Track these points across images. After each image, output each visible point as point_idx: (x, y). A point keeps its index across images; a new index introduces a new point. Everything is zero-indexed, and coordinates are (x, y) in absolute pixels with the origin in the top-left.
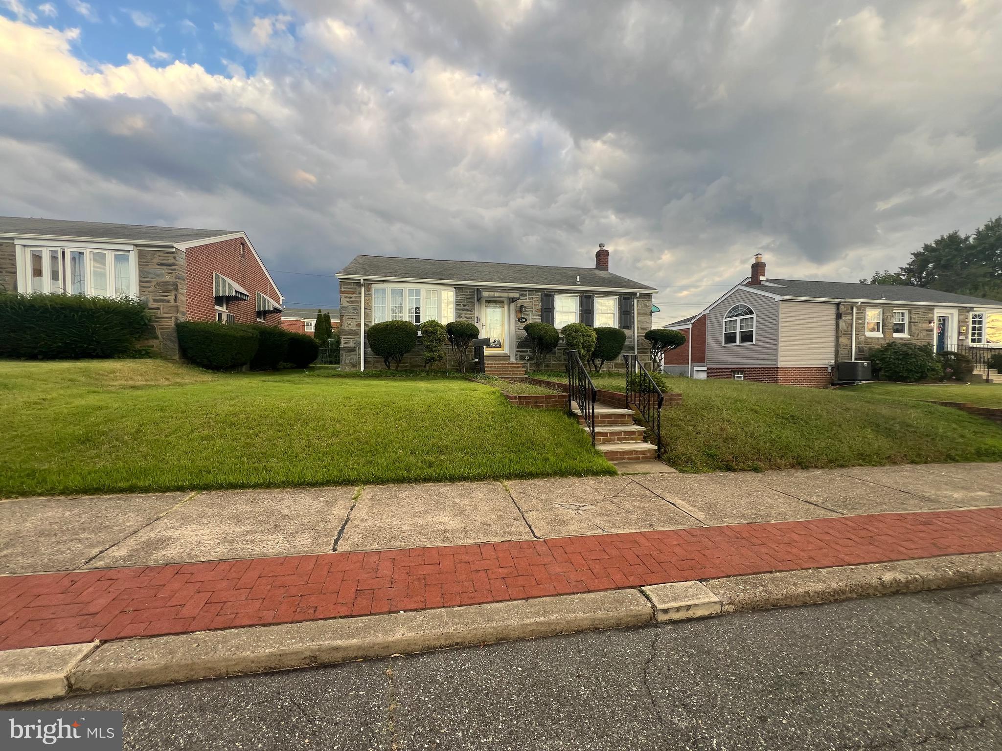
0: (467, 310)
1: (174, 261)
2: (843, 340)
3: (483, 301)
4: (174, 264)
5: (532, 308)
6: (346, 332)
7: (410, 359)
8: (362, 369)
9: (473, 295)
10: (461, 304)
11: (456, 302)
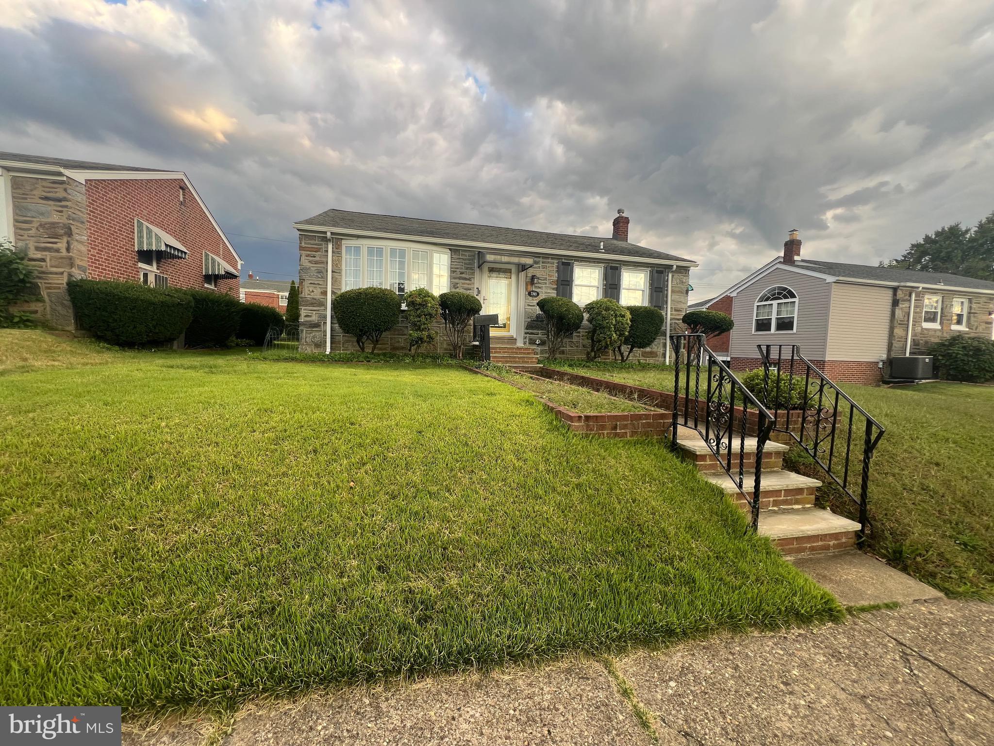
0: (465, 279)
1: (65, 195)
2: (898, 331)
3: (486, 267)
4: (65, 199)
5: (546, 279)
6: (308, 301)
7: (391, 339)
8: (328, 350)
9: (473, 260)
10: (458, 270)
11: (451, 268)
